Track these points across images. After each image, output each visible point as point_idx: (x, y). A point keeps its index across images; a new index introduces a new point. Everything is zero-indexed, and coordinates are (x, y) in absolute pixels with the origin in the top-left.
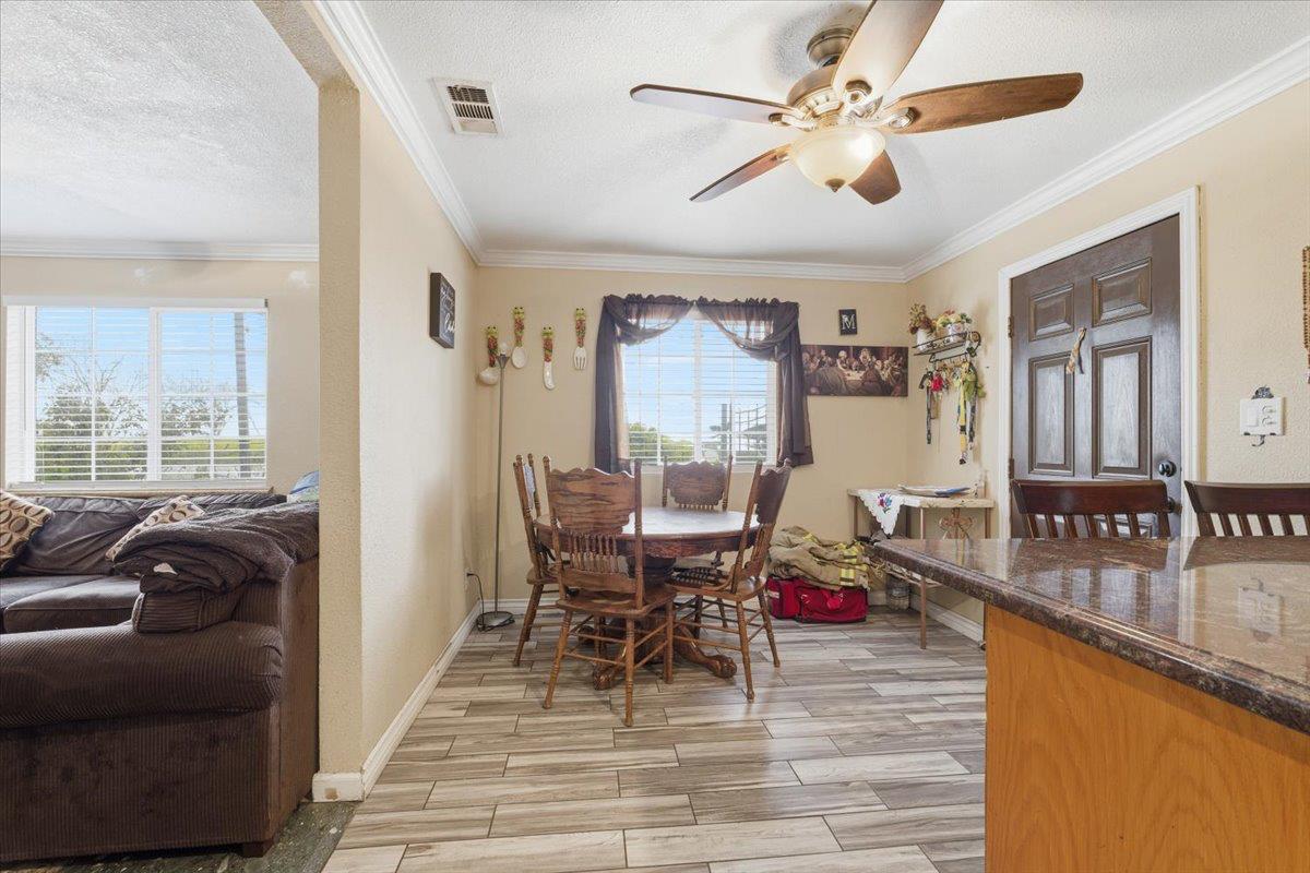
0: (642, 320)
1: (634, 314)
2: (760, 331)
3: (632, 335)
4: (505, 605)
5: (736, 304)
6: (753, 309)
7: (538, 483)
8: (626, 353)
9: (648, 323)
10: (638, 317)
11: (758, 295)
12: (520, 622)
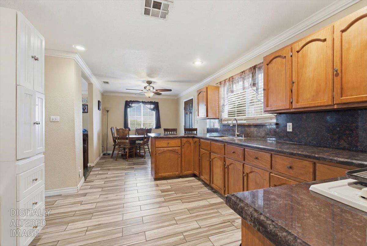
0: (132, 105)
1: (131, 103)
2: (152, 106)
3: (130, 107)
4: (108, 152)
5: (148, 102)
6: (151, 103)
7: (115, 131)
8: (129, 109)
9: (133, 105)
10: (131, 104)
11: (152, 101)
12: (111, 155)
